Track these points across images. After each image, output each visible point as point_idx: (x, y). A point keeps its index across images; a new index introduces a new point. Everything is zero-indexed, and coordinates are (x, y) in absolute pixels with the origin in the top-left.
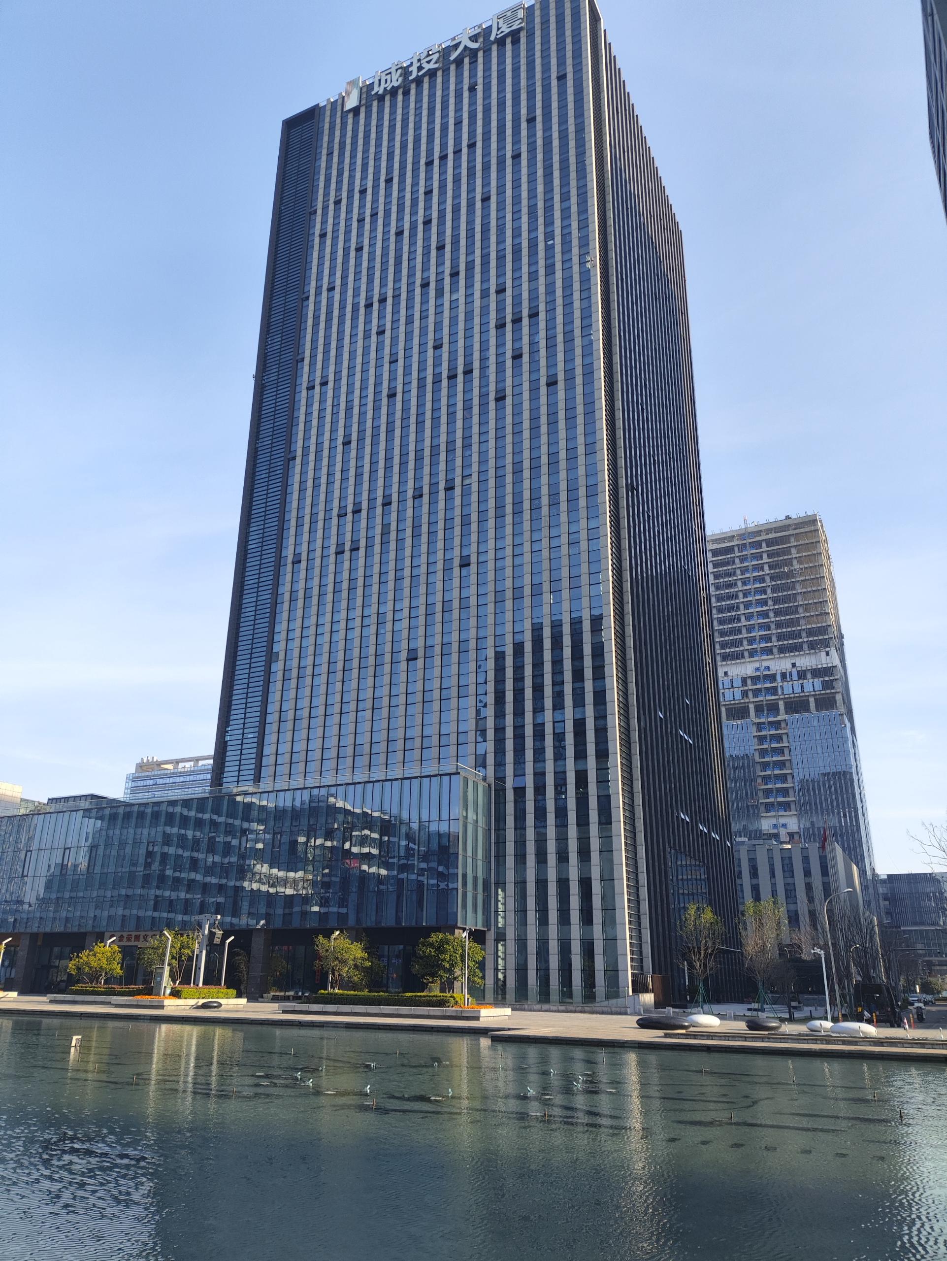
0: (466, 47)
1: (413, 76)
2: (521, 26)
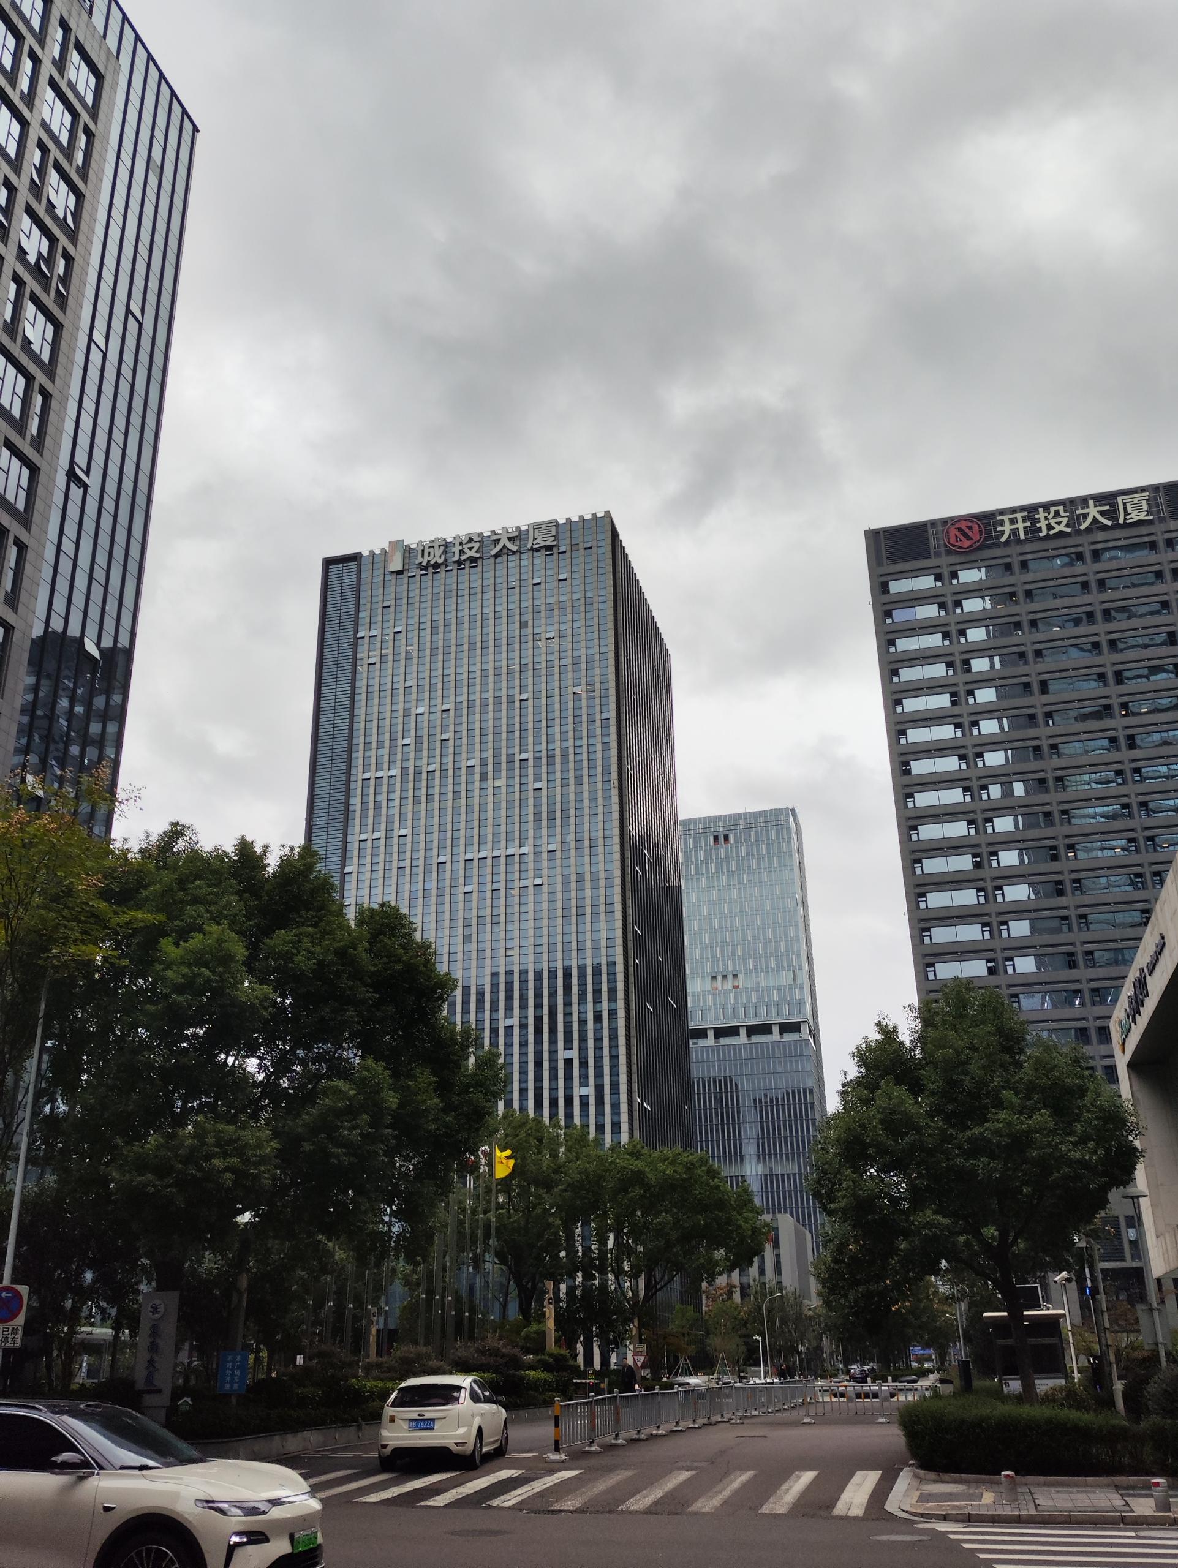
0: (504, 545)
1: (456, 558)
2: (555, 543)
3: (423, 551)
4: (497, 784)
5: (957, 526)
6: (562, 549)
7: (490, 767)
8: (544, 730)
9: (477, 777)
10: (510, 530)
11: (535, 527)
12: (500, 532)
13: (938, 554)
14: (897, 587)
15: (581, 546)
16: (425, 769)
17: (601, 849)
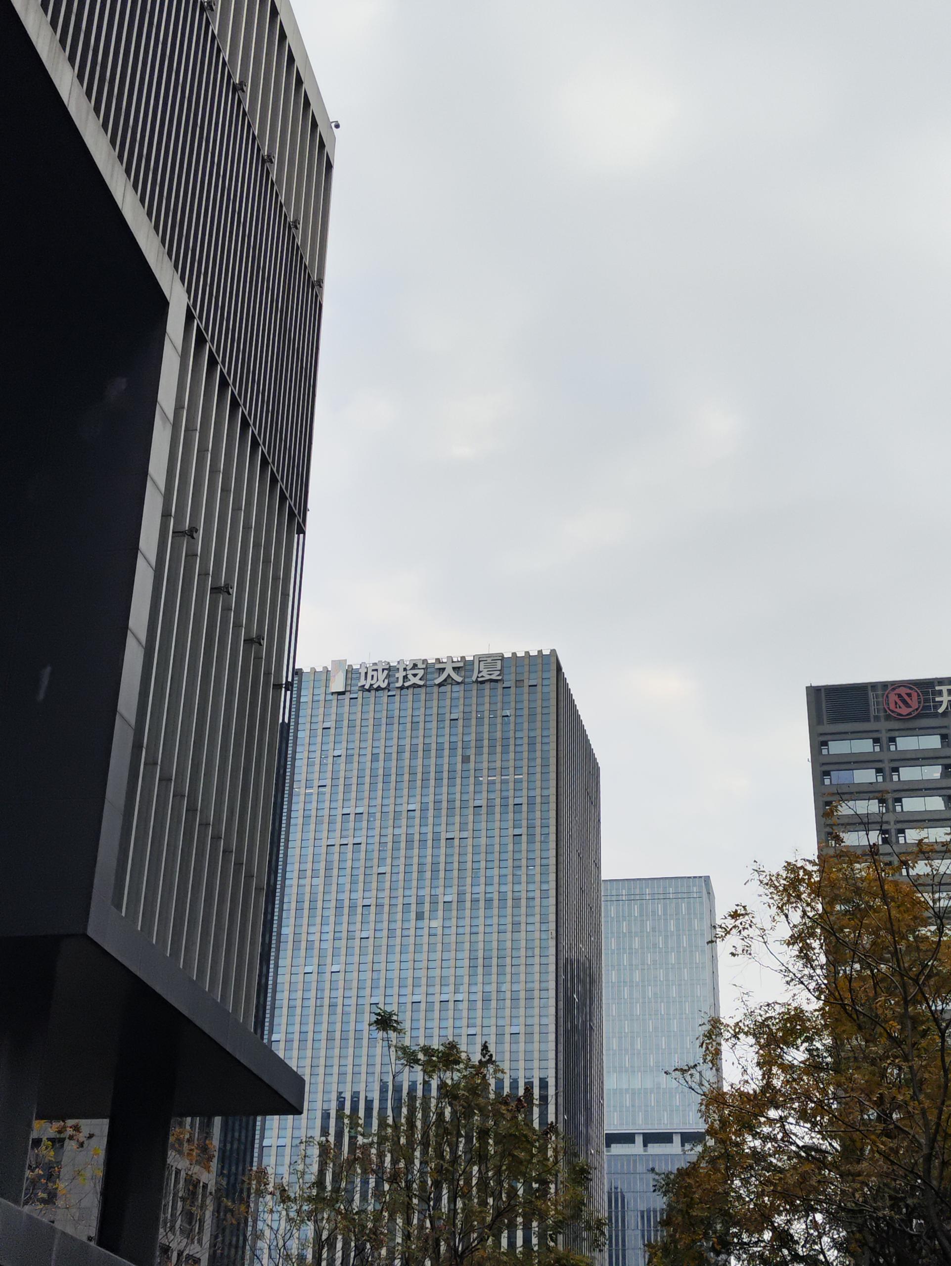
0: (449, 675)
1: (399, 684)
2: (500, 678)
3: (366, 673)
4: (434, 924)
5: (897, 691)
6: (506, 685)
7: (427, 907)
8: (482, 872)
9: (413, 915)
10: (454, 660)
11: (481, 659)
12: (445, 660)
13: (877, 718)
14: (837, 748)
15: (527, 683)
16: (360, 903)
17: (536, 1002)
